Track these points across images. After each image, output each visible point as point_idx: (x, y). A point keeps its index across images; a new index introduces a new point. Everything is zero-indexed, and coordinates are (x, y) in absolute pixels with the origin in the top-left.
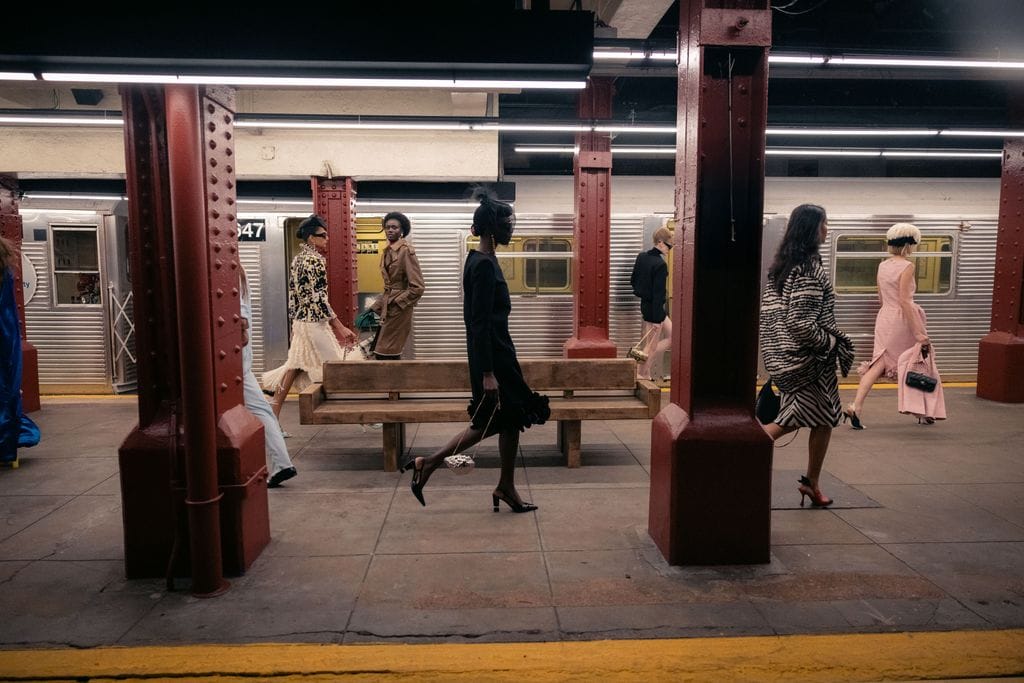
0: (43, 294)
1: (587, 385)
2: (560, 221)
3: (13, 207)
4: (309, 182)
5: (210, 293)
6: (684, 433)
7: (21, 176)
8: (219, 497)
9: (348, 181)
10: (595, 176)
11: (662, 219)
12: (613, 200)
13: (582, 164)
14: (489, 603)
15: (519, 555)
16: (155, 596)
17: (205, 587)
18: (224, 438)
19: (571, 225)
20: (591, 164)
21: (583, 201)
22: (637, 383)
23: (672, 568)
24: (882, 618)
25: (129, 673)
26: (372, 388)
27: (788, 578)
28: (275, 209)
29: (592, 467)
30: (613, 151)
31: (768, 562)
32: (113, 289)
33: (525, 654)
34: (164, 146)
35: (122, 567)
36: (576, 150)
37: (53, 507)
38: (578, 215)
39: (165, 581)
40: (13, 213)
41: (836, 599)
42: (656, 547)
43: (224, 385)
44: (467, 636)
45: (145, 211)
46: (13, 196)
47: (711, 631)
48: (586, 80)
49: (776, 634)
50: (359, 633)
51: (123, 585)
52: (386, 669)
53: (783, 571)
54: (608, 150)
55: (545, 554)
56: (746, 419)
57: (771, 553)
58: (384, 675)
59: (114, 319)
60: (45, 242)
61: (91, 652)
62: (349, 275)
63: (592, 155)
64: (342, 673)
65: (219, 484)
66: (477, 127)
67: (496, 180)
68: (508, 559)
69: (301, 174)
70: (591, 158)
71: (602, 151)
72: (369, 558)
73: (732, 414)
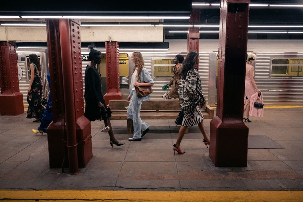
0: (24, 77)
3: (15, 51)
4: (104, 43)
5: (73, 82)
6: (220, 126)
7: (17, 42)
8: (77, 144)
9: (116, 42)
10: (194, 40)
11: (215, 53)
12: (200, 47)
13: (190, 36)
14: (159, 178)
15: (168, 162)
16: (59, 174)
17: (73, 172)
18: (78, 126)
20: (193, 37)
21: (190, 48)
22: (207, 107)
23: (216, 168)
24: (282, 186)
25: (51, 198)
27: (252, 172)
29: (192, 134)
30: (200, 32)
31: (247, 166)
32: (45, 76)
33: (170, 195)
34: (59, 36)
35: (49, 164)
36: (188, 32)
37: (28, 145)
39: (61, 169)
40: (15, 53)
41: (267, 179)
42: (211, 161)
43: (78, 110)
44: (152, 189)
46: (14, 48)
47: (227, 189)
48: (190, 16)
49: (248, 190)
50: (119, 187)
51: (49, 170)
52: (127, 199)
53: (251, 169)
54: (198, 32)
55: (177, 162)
56: (240, 122)
57: (248, 163)
58: (127, 201)
59: (46, 85)
60: (24, 61)
61: (39, 191)
62: (117, 72)
63: (193, 34)
64: (114, 200)
65: (77, 140)
66: (156, 26)
67: (163, 42)
68: (165, 164)
69: (102, 41)
70: (193, 35)
71: (196, 32)
72: (122, 163)
73: (235, 120)
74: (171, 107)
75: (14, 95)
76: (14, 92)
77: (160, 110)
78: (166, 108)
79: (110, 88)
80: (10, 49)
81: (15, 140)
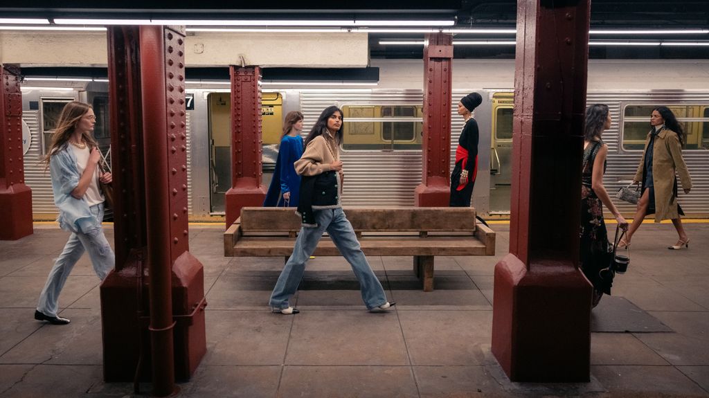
0: (35, 148)
1: (438, 228)
2: (411, 95)
3: (17, 88)
4: (228, 68)
6: (522, 280)
7: (22, 66)
8: (173, 325)
9: (257, 69)
10: (440, 64)
11: (489, 93)
12: (453, 79)
13: (431, 55)
15: (394, 368)
17: (162, 392)
18: (176, 279)
19: (421, 97)
20: (437, 55)
21: (430, 82)
22: (476, 226)
23: (513, 384)
26: (277, 228)
27: (604, 395)
28: (201, 87)
29: (442, 291)
31: (589, 380)
35: (101, 372)
36: (426, 43)
38: (427, 93)
39: (133, 385)
40: (17, 92)
42: (499, 365)
43: (176, 239)
45: (121, 111)
46: (16, 80)
48: (454, 20)
51: (102, 387)
53: (600, 389)
54: (450, 44)
55: (414, 368)
56: (569, 270)
57: (591, 372)
60: (37, 111)
62: (256, 137)
63: (438, 48)
65: (174, 313)
66: (354, 30)
67: (366, 67)
68: (386, 372)
69: (222, 64)
70: (438, 51)
71: (445, 45)
72: (281, 368)
73: (559, 265)
74: (390, 225)
75: (11, 190)
76: (12, 185)
77: (363, 234)
78: (377, 227)
79: (239, 175)
80: (7, 84)
81: (16, 305)
